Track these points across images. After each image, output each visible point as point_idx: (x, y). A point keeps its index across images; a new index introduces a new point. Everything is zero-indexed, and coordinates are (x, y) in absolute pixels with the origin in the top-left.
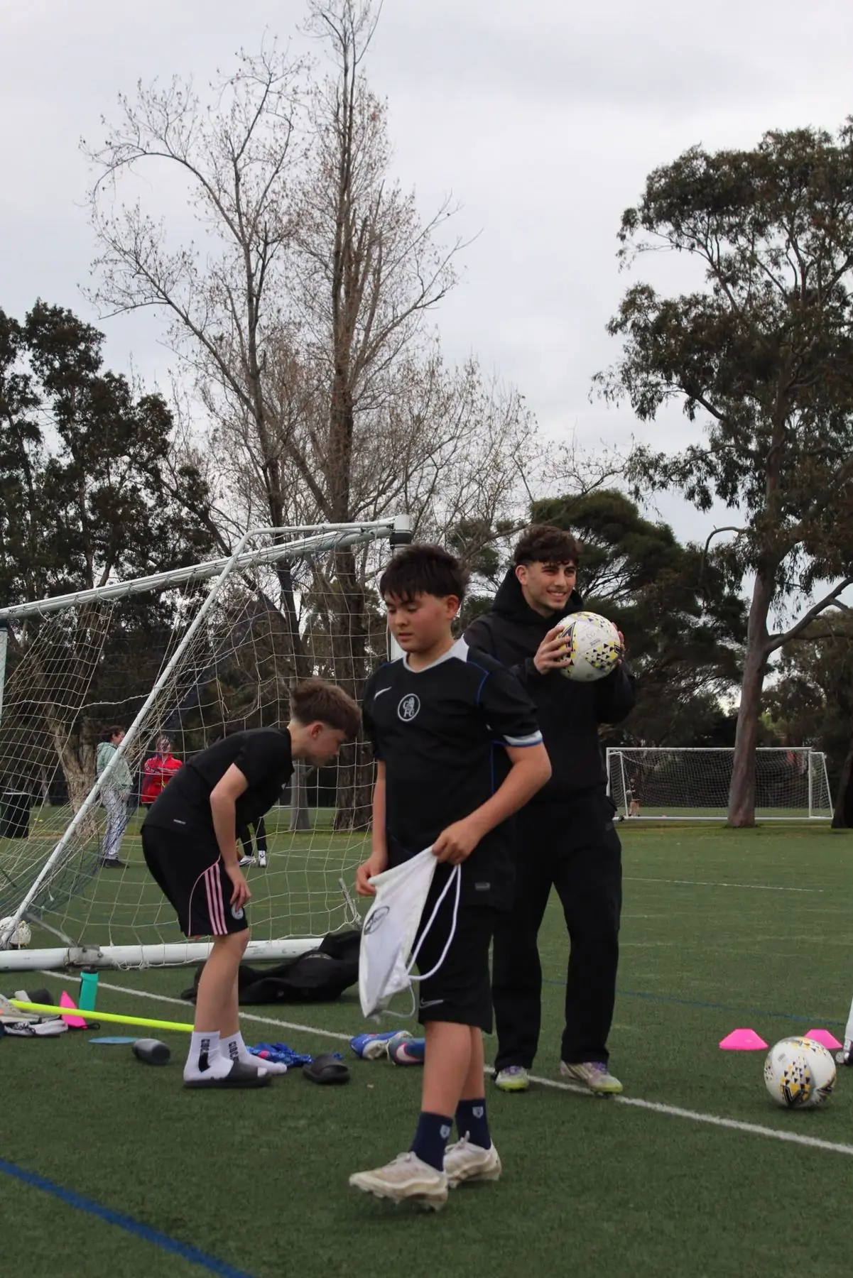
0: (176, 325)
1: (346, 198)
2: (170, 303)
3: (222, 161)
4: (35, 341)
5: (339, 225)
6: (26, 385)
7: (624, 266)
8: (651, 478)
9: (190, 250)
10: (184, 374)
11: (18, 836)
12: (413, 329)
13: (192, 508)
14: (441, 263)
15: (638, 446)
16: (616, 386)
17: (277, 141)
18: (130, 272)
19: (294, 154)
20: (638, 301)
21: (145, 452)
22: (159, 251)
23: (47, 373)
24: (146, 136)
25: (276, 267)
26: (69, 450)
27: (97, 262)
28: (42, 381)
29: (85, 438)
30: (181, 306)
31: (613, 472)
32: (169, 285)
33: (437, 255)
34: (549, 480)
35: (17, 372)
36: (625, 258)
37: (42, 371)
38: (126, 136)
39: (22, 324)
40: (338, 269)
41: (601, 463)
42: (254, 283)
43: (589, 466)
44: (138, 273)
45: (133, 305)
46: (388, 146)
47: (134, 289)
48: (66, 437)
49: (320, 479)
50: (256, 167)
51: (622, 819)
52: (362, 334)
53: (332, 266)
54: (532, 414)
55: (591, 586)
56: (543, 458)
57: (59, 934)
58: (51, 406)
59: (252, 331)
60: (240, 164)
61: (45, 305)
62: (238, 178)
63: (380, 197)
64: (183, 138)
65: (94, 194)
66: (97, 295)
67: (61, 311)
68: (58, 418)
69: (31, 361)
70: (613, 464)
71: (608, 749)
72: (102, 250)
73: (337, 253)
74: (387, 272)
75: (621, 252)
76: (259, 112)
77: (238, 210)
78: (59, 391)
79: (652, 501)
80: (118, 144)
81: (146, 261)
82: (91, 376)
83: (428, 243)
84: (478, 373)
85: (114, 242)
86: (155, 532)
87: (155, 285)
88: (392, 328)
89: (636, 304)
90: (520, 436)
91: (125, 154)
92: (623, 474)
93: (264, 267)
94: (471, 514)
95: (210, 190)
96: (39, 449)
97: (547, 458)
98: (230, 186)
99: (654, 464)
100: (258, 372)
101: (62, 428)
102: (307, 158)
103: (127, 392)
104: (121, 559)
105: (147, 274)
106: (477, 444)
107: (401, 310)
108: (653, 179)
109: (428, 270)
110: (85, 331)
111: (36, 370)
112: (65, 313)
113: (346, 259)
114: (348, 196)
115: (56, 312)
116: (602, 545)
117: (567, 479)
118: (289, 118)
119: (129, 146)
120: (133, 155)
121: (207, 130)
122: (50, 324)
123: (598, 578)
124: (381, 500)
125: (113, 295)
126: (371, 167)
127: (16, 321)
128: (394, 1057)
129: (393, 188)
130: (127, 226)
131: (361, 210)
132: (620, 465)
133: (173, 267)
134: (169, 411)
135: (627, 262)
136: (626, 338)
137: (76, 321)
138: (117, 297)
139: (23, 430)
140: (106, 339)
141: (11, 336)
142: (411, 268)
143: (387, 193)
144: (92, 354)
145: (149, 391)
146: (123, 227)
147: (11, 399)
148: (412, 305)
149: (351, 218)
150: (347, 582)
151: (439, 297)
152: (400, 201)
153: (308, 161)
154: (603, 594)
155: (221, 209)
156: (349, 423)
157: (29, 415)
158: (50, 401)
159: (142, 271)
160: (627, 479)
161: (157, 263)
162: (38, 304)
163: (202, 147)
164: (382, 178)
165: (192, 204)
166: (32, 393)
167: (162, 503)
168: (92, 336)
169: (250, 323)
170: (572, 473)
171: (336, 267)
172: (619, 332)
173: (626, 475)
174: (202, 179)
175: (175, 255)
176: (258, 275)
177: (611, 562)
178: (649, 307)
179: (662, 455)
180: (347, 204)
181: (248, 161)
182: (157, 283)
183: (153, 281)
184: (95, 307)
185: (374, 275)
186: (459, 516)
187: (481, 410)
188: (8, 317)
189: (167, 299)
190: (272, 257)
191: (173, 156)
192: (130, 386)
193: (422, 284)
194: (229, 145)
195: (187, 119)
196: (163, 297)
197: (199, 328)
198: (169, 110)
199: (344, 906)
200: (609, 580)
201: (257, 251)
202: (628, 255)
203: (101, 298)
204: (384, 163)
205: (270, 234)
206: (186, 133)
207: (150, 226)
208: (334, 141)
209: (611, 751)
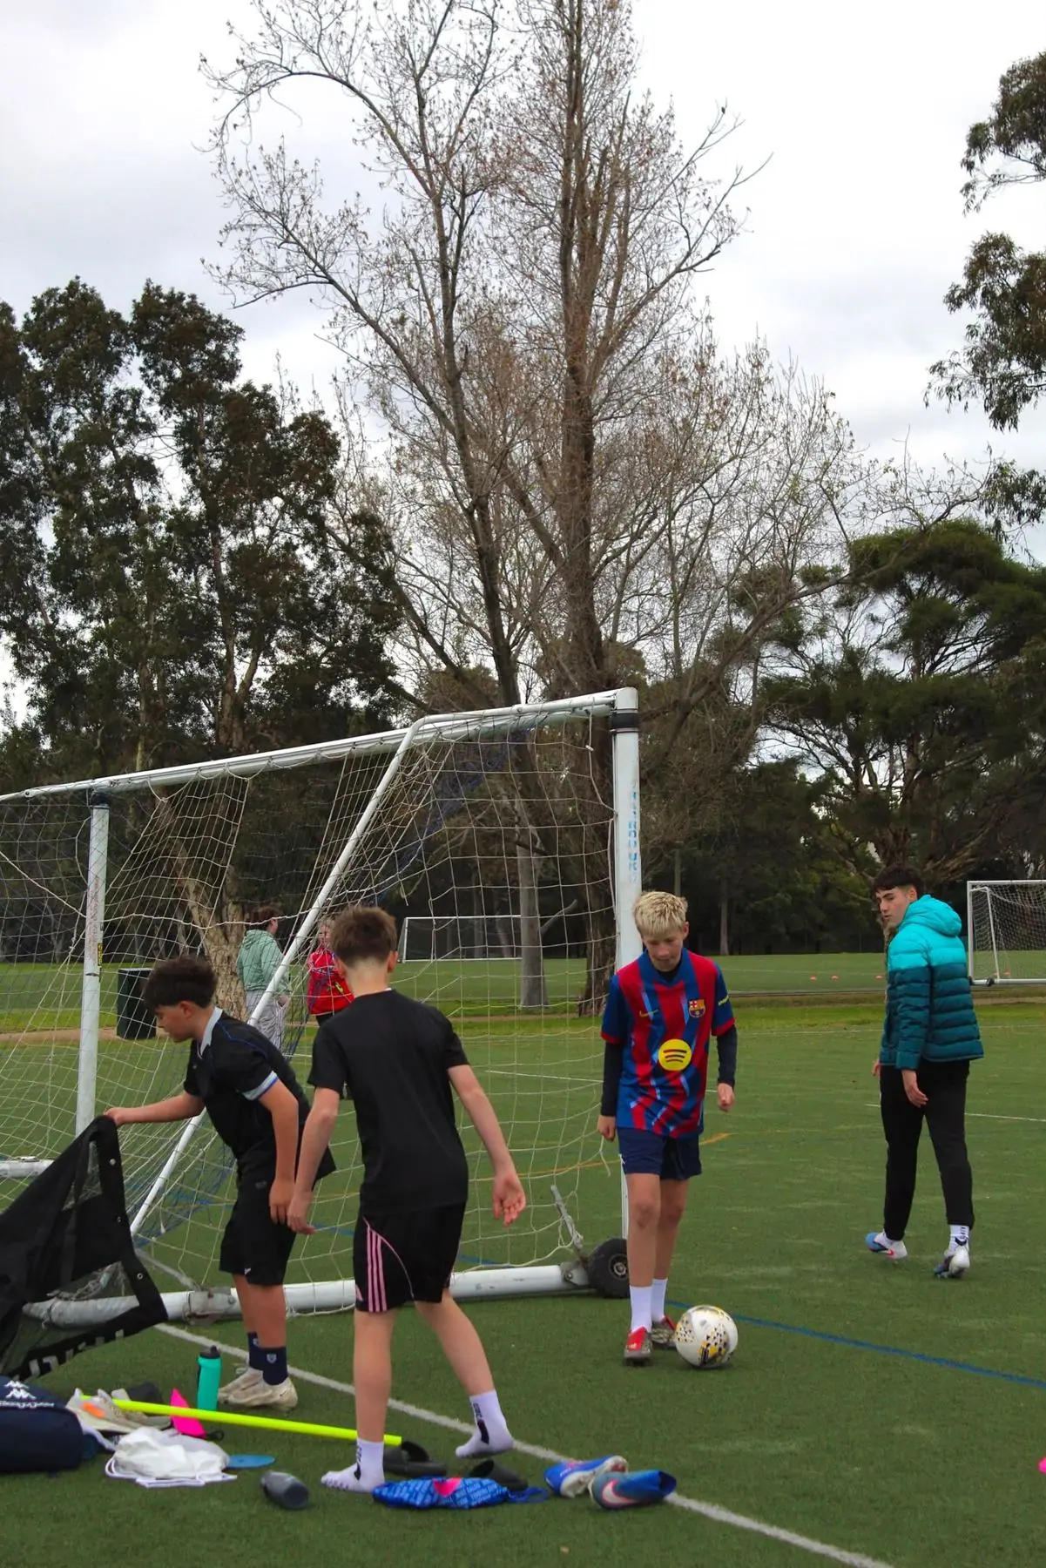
0: (342, 311)
1: (576, 121)
2: (332, 282)
3: (398, 80)
4: (146, 342)
5: (568, 162)
6: (136, 403)
7: (972, 207)
8: (1017, 507)
9: (356, 206)
10: (354, 382)
11: (142, 1036)
12: (675, 306)
13: (371, 569)
14: (714, 205)
15: (998, 462)
16: (965, 379)
17: (475, 46)
18: (275, 240)
19: (499, 64)
20: (992, 260)
21: (302, 494)
22: (314, 210)
23: (164, 385)
24: (292, 50)
25: (479, 226)
26: (196, 493)
27: (228, 229)
28: (157, 398)
29: (219, 478)
30: (347, 285)
31: (963, 502)
32: (329, 256)
33: (707, 195)
34: (872, 515)
35: (122, 386)
36: (974, 196)
37: (157, 383)
38: (263, 50)
39: (128, 317)
40: (567, 224)
41: (946, 488)
42: (448, 251)
43: (929, 493)
44: (286, 241)
45: (280, 287)
46: (632, 45)
47: (281, 264)
48: (192, 472)
49: (549, 517)
50: (448, 87)
51: (991, 983)
52: (604, 312)
53: (558, 218)
54: (844, 423)
55: (937, 657)
56: (862, 484)
57: (176, 1274)
58: (171, 432)
59: (448, 318)
60: (424, 84)
61: (158, 288)
62: (422, 103)
63: (625, 116)
64: (343, 49)
65: (222, 133)
66: (230, 275)
67: (181, 298)
68: (180, 448)
69: (142, 369)
70: (963, 488)
71: (969, 883)
72: (233, 213)
73: (565, 203)
74: (637, 223)
75: (968, 187)
76: (449, 9)
77: (423, 149)
78: (180, 412)
79: (1021, 540)
80: (253, 63)
81: (296, 226)
82: (226, 386)
83: (694, 178)
84: (766, 364)
85: (251, 198)
86: (319, 605)
87: (311, 258)
88: (645, 303)
89: (987, 264)
90: (829, 454)
91: (263, 76)
92: (977, 502)
93: (462, 228)
94: (762, 561)
95: (384, 122)
96: (156, 494)
97: (868, 485)
98: (411, 117)
99: (1021, 486)
100: (458, 376)
101: (187, 461)
102: (517, 70)
103: (274, 410)
104: (273, 644)
105: (298, 243)
106: (769, 468)
107: (658, 276)
108: (1008, 81)
109: (696, 216)
110: (215, 325)
111: (149, 383)
112: (188, 300)
113: (579, 207)
114: (580, 117)
115: (175, 299)
116: (952, 599)
117: (897, 512)
118: (491, 13)
119: (268, 65)
120: (275, 76)
121: (377, 36)
122: (166, 316)
123: (948, 646)
124: (638, 546)
125: (253, 274)
126: (610, 75)
127: (119, 315)
128: (599, 1500)
129: (642, 102)
130: (268, 178)
131: (598, 137)
132: (973, 490)
133: (335, 232)
134: (335, 435)
135: (976, 202)
136: (976, 314)
137: (202, 311)
138: (257, 276)
139: (133, 469)
140: (246, 335)
141: (113, 336)
142: (671, 215)
143: (634, 111)
144: (227, 356)
145: (307, 408)
146: (263, 178)
147: (115, 425)
148: (672, 269)
149: (585, 147)
150: (590, 665)
151: (712, 255)
152: (651, 121)
153: (520, 73)
154: (954, 669)
155: (400, 148)
156: (588, 442)
157: (142, 446)
158: (168, 425)
159: (291, 239)
160: (983, 510)
161: (313, 227)
162: (147, 290)
163: (371, 63)
164: (625, 91)
165: (360, 143)
166: (143, 415)
167: (327, 562)
168: (227, 332)
169: (445, 307)
170: (906, 504)
171: (564, 221)
172: (965, 305)
173: (981, 504)
174: (372, 107)
175: (336, 215)
176: (454, 239)
177: (963, 623)
178: (1005, 267)
179: (1033, 473)
180: (578, 131)
181: (435, 77)
182: (313, 255)
183: (307, 253)
184: (227, 291)
185: (619, 227)
186: (745, 567)
187: (773, 419)
188: (108, 309)
189: (327, 276)
190: (472, 213)
191: (331, 76)
192: (279, 400)
193: (688, 237)
194: (407, 56)
195: (348, 20)
196: (322, 274)
197: (373, 316)
198: (322, 10)
199: (558, 1224)
200: (964, 649)
201: (452, 207)
202: (978, 193)
203: (234, 278)
204: (629, 68)
205: (471, 180)
206: (346, 42)
207: (299, 174)
208: (557, 43)
209: (973, 886)
